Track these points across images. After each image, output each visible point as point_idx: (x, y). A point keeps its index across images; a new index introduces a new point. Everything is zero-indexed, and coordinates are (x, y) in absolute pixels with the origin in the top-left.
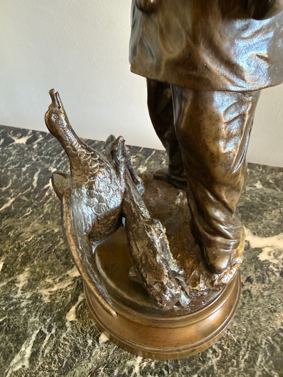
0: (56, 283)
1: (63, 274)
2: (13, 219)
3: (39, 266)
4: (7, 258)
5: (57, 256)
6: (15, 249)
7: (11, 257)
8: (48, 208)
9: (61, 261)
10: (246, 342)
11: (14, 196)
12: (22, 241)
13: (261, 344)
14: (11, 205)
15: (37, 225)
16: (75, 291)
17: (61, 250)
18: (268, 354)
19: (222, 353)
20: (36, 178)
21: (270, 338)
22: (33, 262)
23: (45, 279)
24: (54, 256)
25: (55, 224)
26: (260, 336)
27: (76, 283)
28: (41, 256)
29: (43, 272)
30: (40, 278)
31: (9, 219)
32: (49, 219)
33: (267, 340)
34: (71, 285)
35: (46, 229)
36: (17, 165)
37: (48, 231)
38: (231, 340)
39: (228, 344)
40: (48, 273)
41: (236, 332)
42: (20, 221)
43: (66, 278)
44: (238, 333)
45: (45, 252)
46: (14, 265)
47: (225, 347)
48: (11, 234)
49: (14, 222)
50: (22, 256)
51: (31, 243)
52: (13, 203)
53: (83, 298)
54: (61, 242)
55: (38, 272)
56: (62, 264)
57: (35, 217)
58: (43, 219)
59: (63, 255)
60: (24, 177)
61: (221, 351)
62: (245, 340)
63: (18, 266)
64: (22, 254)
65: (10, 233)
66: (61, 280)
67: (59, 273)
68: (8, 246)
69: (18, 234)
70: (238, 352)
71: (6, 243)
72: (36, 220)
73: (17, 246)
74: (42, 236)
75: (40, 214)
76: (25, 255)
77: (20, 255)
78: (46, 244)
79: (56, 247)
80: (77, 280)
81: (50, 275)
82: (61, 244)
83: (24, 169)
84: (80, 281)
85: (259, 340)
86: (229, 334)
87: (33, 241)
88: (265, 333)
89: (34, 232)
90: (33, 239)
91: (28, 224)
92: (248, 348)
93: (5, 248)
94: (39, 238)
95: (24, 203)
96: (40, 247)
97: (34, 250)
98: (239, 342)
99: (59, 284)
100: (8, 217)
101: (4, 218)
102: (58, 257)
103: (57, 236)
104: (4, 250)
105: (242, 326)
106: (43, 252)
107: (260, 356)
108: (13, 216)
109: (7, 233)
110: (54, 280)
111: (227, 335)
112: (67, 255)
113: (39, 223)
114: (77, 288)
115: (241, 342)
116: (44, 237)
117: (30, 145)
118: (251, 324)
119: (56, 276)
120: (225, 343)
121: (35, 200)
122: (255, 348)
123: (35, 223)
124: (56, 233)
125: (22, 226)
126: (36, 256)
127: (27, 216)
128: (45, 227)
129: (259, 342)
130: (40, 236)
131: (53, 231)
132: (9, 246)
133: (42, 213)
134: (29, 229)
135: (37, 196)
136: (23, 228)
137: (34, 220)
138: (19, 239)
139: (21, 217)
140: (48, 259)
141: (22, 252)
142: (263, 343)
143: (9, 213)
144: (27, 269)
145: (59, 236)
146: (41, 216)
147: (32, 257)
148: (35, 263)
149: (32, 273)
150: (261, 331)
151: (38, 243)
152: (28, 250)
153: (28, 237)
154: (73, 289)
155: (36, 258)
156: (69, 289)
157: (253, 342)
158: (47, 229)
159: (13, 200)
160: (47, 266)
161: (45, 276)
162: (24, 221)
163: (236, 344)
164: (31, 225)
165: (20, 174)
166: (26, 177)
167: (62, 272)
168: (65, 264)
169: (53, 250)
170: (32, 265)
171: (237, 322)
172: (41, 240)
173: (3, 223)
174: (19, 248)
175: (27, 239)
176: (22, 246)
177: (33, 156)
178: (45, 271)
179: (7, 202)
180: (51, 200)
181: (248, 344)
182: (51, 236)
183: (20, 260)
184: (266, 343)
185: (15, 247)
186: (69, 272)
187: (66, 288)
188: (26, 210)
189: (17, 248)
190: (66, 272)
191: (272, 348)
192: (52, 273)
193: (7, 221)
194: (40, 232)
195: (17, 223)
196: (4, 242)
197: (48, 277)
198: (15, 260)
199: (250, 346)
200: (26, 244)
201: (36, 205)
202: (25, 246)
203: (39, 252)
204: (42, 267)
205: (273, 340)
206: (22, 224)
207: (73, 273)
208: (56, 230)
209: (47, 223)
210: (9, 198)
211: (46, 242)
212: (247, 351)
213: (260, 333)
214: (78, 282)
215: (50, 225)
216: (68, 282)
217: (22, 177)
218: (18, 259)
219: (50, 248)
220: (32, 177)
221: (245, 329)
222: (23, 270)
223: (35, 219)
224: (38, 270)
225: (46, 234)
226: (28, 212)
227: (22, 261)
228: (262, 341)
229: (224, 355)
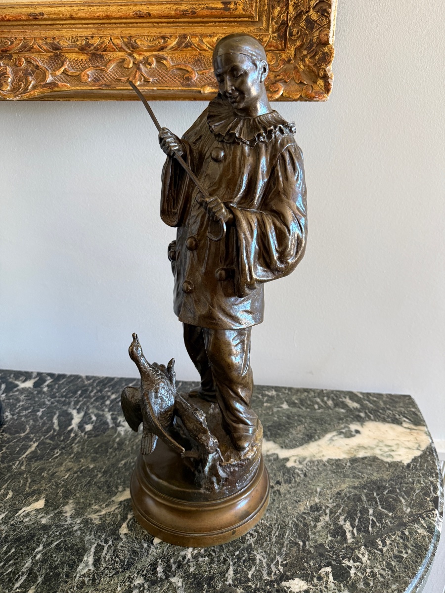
0: (103, 508)
1: (108, 501)
2: (42, 462)
3: (82, 498)
4: (48, 495)
5: (98, 487)
6: (54, 487)
7: (51, 493)
8: (78, 447)
9: (103, 490)
10: (277, 525)
11: (36, 440)
12: (58, 479)
13: (288, 524)
14: (36, 449)
15: (69, 464)
16: (123, 512)
17: (101, 482)
18: (294, 529)
19: (258, 535)
20: (55, 421)
21: (295, 519)
22: (75, 495)
23: (91, 507)
24: (95, 488)
25: (89, 461)
26: (287, 520)
27: (122, 505)
28: (82, 489)
29: (88, 501)
30: (87, 506)
31: (38, 461)
32: (81, 458)
33: (293, 521)
34: (119, 508)
35: (80, 466)
36: (30, 411)
37: (83, 468)
38: (265, 525)
39: (262, 528)
40: (93, 502)
41: (269, 520)
42: (50, 462)
43: (112, 503)
44: (270, 520)
45: (85, 486)
46: (56, 500)
47: (260, 531)
48: (45, 474)
49: (44, 464)
50: (63, 491)
51: (69, 480)
52: (37, 446)
53: (132, 516)
54: (100, 476)
55: (83, 502)
56: (105, 493)
57: (66, 457)
58: (75, 458)
59: (104, 486)
60: (42, 421)
61: (257, 534)
62: (275, 524)
63: (61, 500)
64: (62, 490)
65: (43, 474)
66: (107, 506)
67: (104, 500)
68: (44, 485)
69: (51, 473)
70: (270, 532)
71: (42, 482)
72: (68, 460)
73: (54, 484)
74: (79, 473)
75: (70, 454)
76: (65, 490)
77: (60, 491)
78: (84, 479)
79: (95, 480)
80: (123, 503)
81: (96, 503)
82: (100, 477)
83: (40, 414)
84: (126, 504)
85: (287, 522)
86: (263, 522)
87: (70, 478)
88: (291, 517)
89: (69, 470)
90: (69, 476)
91: (61, 464)
92: (278, 528)
93: (42, 487)
94: (76, 475)
95: (50, 446)
96: (79, 482)
97: (73, 485)
98: (271, 526)
99: (106, 508)
100: (36, 461)
101: (32, 461)
102: (100, 488)
103: (93, 471)
104: (41, 488)
105: (273, 516)
106: (83, 486)
107: (288, 532)
108: (41, 459)
109: (40, 474)
110: (100, 506)
111: (261, 523)
112: (108, 485)
113: (72, 462)
114: (124, 509)
115: (273, 526)
116: (81, 473)
117: (39, 388)
118: (280, 513)
119: (102, 503)
120: (260, 528)
121: (61, 441)
122: (283, 527)
123: (68, 462)
124: (92, 468)
125: (54, 466)
126: (77, 490)
127: (57, 457)
128: (79, 465)
129: (287, 523)
130: (76, 473)
131: (88, 467)
132: (46, 484)
133: (73, 453)
134: (62, 468)
135: (62, 438)
136: (56, 468)
137: (65, 460)
138: (54, 478)
139: (50, 458)
140: (89, 490)
141: (61, 488)
142: (290, 523)
143: (37, 457)
144: (71, 501)
145: (96, 471)
146: (72, 455)
147: (73, 491)
148: (78, 495)
149: (77, 503)
150: (288, 516)
151: (76, 478)
152: (67, 486)
153: (64, 475)
154: (121, 511)
155: (78, 491)
156: (116, 511)
157: (282, 524)
158: (82, 466)
159: (36, 444)
160: (91, 496)
161: (90, 505)
162: (55, 461)
163: (269, 527)
164: (64, 464)
165: (36, 418)
166: (44, 422)
167: (107, 499)
168: (108, 492)
169: (93, 483)
170: (75, 497)
171: (269, 513)
172: (78, 476)
173: (33, 466)
174: (57, 485)
175: (63, 477)
176: (60, 484)
177: (46, 400)
178: (90, 501)
179: (30, 446)
180: (79, 440)
181: (278, 526)
182: (88, 471)
183: (61, 495)
184: (292, 523)
185: (53, 485)
186: (113, 498)
187: (114, 511)
188: (54, 452)
189: (55, 486)
190: (110, 499)
191: (296, 525)
192: (97, 501)
193: (36, 464)
194: (75, 469)
195: (48, 465)
196: (40, 482)
197: (94, 504)
198: (57, 496)
199: (279, 527)
200: (63, 481)
201: (64, 446)
202: (63, 483)
203: (79, 486)
204: (85, 498)
205: (297, 520)
206: (54, 465)
207: (118, 498)
208: (92, 466)
209: (80, 461)
210: (32, 443)
211: (84, 477)
212: (277, 530)
213: (288, 517)
214: (124, 505)
215: (83, 462)
216: (115, 506)
217: (40, 421)
218: (59, 494)
219: (89, 481)
220: (52, 420)
221: (275, 517)
222: (68, 503)
223: (67, 458)
224: (82, 500)
225: (82, 470)
226: (57, 453)
227: (63, 496)
228: (288, 522)
229: (260, 535)
